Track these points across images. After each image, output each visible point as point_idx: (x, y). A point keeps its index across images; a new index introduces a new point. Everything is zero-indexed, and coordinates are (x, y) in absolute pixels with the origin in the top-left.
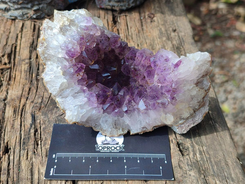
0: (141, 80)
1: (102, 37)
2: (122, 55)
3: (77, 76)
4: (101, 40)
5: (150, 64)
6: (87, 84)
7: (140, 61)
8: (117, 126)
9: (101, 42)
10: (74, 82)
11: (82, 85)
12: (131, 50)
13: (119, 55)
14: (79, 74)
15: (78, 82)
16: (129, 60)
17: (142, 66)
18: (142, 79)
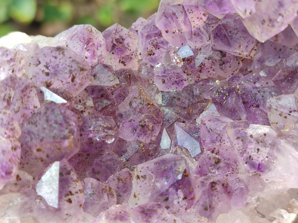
0: (222, 69)
1: (40, 59)
2: (130, 58)
3: (70, 201)
4: (44, 68)
5: (204, 15)
6: (115, 194)
7: (179, 31)
8: (272, 215)
9: (47, 74)
10: (79, 219)
11: (104, 208)
12: (139, 32)
13: (125, 65)
14: (70, 192)
15: (88, 213)
16: (154, 54)
17: (191, 37)
18: (222, 65)
